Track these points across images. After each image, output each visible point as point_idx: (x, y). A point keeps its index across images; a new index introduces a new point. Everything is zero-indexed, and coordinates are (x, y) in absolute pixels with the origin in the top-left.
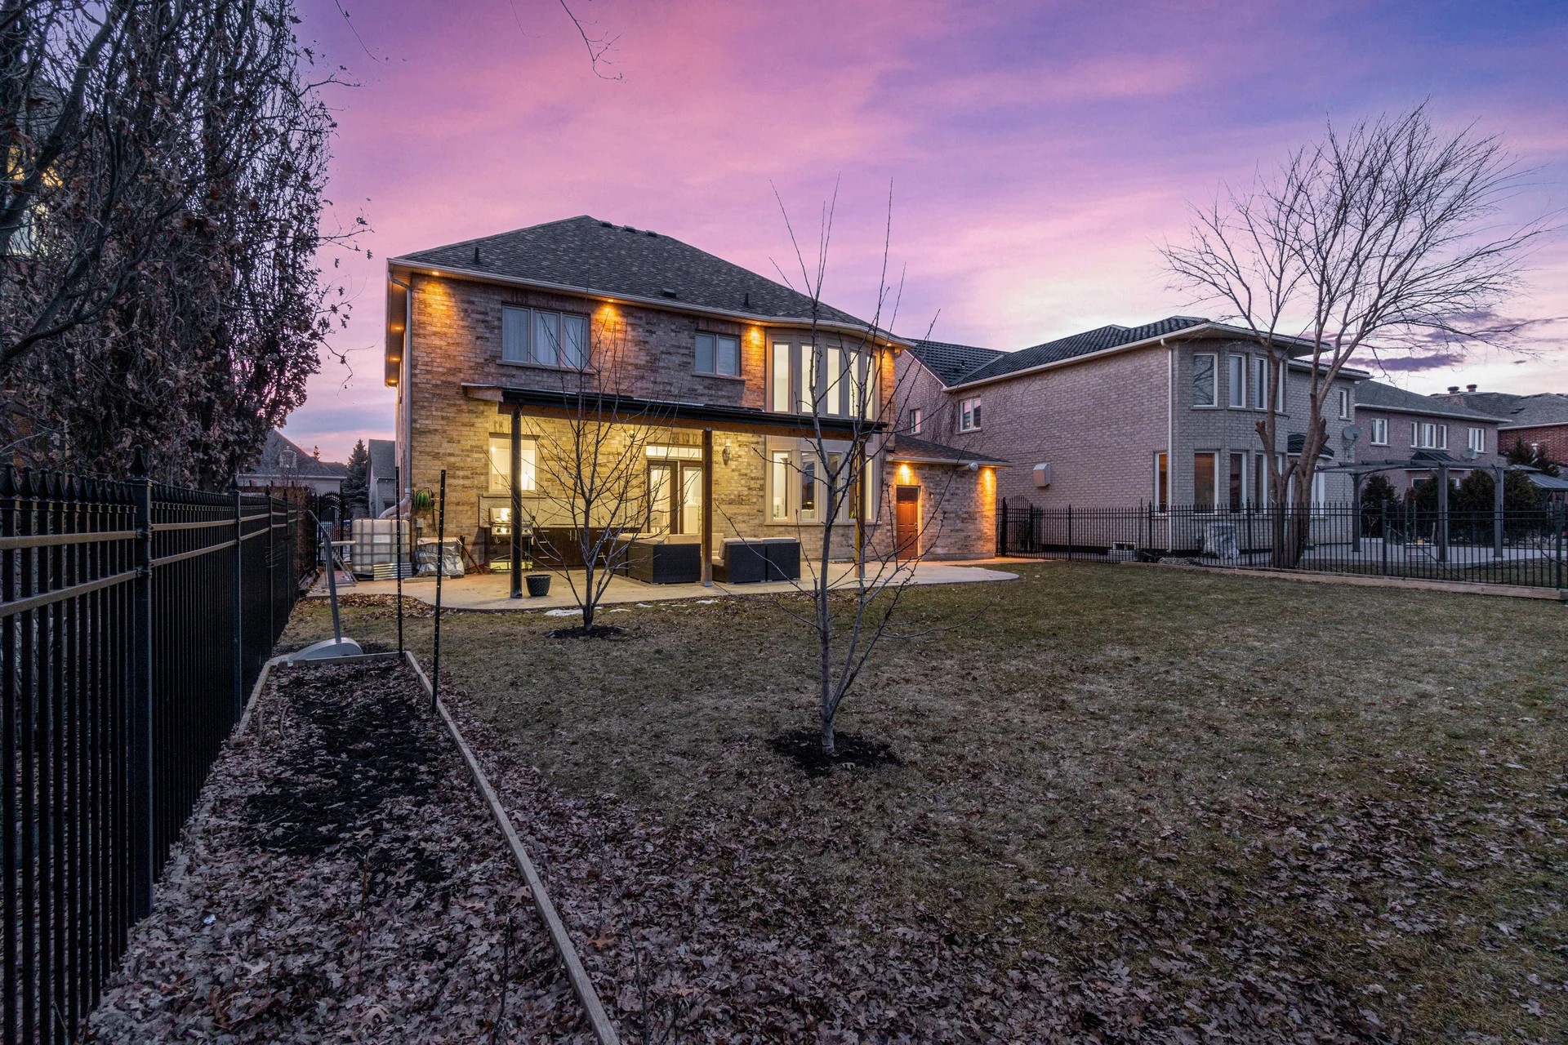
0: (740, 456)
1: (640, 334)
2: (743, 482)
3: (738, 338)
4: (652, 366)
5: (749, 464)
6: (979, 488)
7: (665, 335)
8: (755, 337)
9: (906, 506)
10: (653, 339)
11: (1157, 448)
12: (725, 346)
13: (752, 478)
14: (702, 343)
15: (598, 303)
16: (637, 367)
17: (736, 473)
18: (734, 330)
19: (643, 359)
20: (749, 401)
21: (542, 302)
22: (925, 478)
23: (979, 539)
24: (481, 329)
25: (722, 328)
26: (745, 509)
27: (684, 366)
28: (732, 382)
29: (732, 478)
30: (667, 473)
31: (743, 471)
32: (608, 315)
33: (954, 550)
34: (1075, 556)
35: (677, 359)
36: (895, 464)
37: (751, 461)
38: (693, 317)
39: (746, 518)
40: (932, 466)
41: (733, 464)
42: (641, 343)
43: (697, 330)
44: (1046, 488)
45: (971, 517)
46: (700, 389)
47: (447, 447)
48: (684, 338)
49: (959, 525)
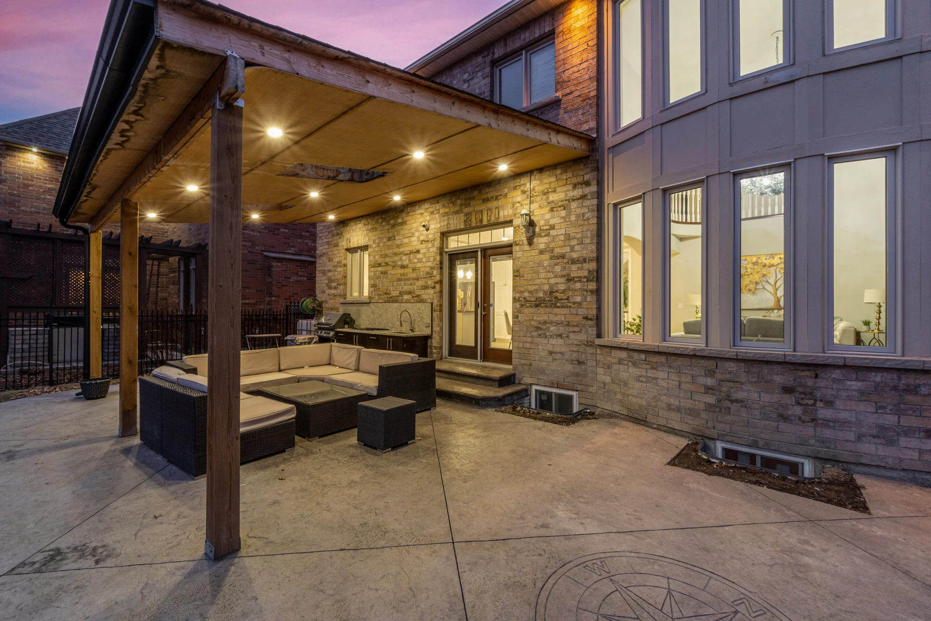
0: (552, 227)
2: (558, 269)
3: (553, 35)
5: (568, 238)
8: (577, 18)
13: (574, 261)
17: (546, 256)
18: (546, 27)
26: (560, 314)
29: (540, 264)
30: (472, 266)
31: (558, 251)
37: (572, 231)
39: (562, 329)
41: (541, 242)
43: (495, 64)
47: (328, 265)
48: (479, 82)
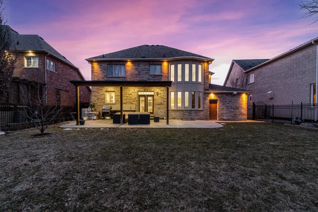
0: (161, 93)
1: (136, 67)
2: (162, 99)
3: (161, 65)
4: (139, 74)
6: (240, 99)
7: (142, 66)
8: (165, 64)
9: (213, 105)
10: (139, 68)
11: (311, 83)
12: (158, 67)
13: (164, 99)
14: (152, 67)
15: (127, 61)
16: (135, 74)
18: (160, 63)
19: (137, 72)
20: (164, 79)
21: (115, 63)
22: (219, 97)
23: (240, 114)
24: (103, 70)
25: (156, 63)
26: (162, 106)
27: (147, 73)
28: (159, 75)
29: (159, 99)
30: (144, 98)
31: (162, 97)
32: (129, 64)
33: (230, 118)
34: (274, 121)
35: (145, 72)
36: (209, 93)
37: (164, 94)
38: (149, 61)
39: (163, 108)
40: (222, 93)
41: (159, 95)
42: (136, 69)
43: (150, 64)
44: (272, 99)
45: (237, 108)
46: (151, 78)
47: (97, 94)
48: (147, 67)
49: (232, 110)
